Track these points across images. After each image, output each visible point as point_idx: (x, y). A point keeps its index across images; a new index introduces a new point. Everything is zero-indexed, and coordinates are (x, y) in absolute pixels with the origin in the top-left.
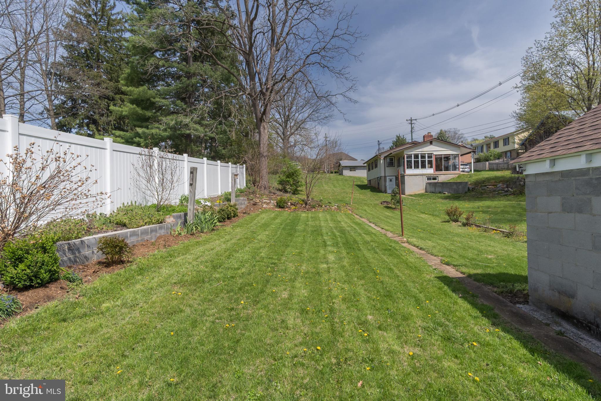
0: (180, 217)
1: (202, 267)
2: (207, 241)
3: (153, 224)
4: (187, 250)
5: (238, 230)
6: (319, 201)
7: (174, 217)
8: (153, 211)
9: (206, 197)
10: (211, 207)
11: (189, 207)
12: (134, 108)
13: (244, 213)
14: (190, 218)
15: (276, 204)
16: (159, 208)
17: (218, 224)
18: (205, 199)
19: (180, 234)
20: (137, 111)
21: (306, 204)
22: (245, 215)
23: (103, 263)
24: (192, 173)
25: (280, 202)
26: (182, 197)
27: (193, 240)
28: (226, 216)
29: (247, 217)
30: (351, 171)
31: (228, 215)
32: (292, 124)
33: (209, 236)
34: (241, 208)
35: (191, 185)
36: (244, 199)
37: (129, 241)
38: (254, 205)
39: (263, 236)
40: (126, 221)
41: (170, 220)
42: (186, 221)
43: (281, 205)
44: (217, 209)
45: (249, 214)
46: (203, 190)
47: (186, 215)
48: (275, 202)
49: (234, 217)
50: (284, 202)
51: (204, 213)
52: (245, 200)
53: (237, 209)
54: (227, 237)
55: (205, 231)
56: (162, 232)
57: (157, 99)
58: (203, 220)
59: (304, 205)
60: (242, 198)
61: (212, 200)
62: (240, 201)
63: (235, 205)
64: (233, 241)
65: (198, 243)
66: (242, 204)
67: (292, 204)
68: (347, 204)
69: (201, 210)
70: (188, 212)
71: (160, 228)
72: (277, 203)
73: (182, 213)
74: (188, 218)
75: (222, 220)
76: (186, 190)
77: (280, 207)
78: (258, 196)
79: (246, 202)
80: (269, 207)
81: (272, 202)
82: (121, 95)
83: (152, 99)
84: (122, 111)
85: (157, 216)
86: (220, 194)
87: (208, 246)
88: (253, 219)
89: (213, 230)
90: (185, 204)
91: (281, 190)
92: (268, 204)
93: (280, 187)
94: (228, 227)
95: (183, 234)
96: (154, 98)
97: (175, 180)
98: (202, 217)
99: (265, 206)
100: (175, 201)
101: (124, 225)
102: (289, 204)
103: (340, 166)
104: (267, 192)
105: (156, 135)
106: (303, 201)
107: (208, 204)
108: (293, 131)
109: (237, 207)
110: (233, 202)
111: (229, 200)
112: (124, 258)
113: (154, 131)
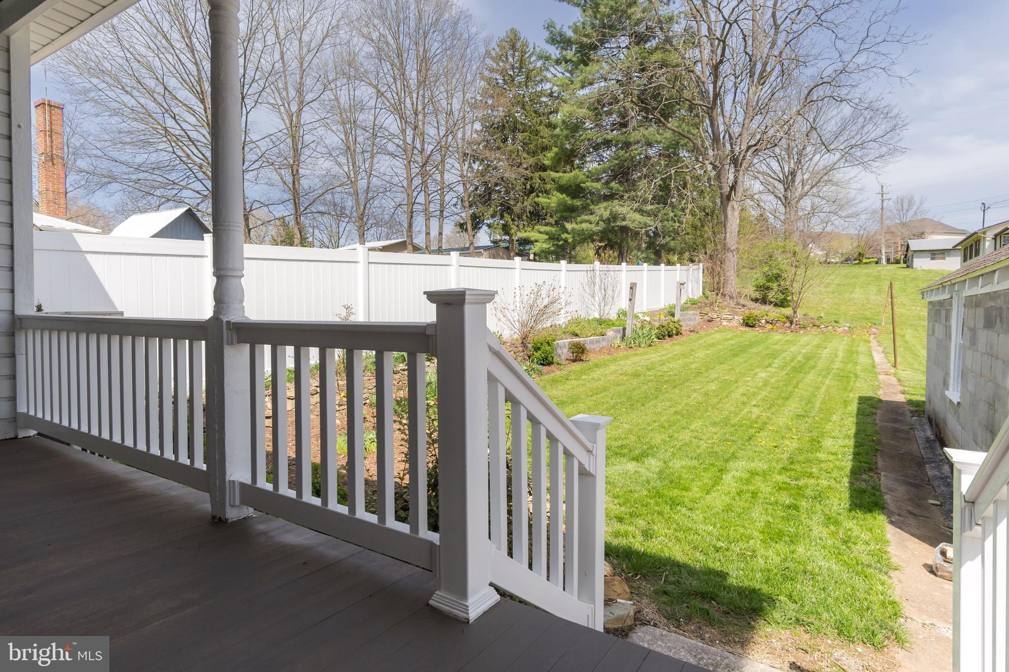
0: (619, 331)
1: (639, 368)
2: (644, 354)
3: (597, 335)
4: (627, 357)
5: (677, 347)
6: (816, 318)
7: (613, 331)
8: (595, 324)
9: (645, 310)
10: (650, 323)
11: (628, 321)
12: (564, 198)
13: (691, 331)
14: (628, 332)
15: (741, 321)
16: (600, 322)
17: (656, 340)
18: (644, 313)
19: (619, 346)
20: (566, 202)
21: (791, 323)
22: (692, 334)
23: (571, 360)
24: (631, 288)
25: (749, 318)
26: (619, 311)
27: (631, 352)
28: (666, 333)
29: (693, 336)
30: (932, 259)
31: (669, 332)
32: (806, 177)
33: (646, 350)
34: (687, 325)
35: (630, 300)
36: (694, 314)
37: (588, 347)
38: (709, 321)
39: (701, 354)
40: (578, 332)
41: (610, 333)
42: (624, 335)
43: (749, 323)
44: (657, 324)
45: (697, 332)
46: (642, 303)
47: (624, 329)
48: (741, 317)
49: (677, 335)
50: (754, 320)
51: (642, 328)
52: (697, 314)
53: (681, 326)
54: (664, 352)
55: (642, 345)
56: (604, 344)
57: (588, 184)
58: (641, 335)
59: (788, 324)
60: (692, 312)
61: (652, 314)
62: (688, 316)
63: (679, 321)
64: (668, 356)
65: (636, 355)
66: (691, 319)
67: (767, 322)
68: (875, 324)
69: (639, 325)
70: (627, 327)
71: (603, 340)
72: (744, 320)
73: (621, 328)
74: (626, 331)
75: (661, 337)
76: (624, 304)
77: (747, 325)
78: (717, 309)
79: (698, 318)
80: (731, 324)
81: (736, 317)
82: (540, 173)
83: (582, 185)
84: (550, 203)
85: (600, 329)
86: (663, 306)
87: (645, 357)
88: (701, 338)
89: (650, 346)
90: (623, 318)
91: (756, 300)
92: (729, 320)
93: (757, 295)
94: (667, 344)
95: (622, 347)
96: (584, 183)
97: (616, 295)
98: (641, 333)
99: (725, 323)
100: (613, 316)
101: (577, 335)
102: (763, 321)
103: (909, 251)
104: (732, 303)
105: (587, 230)
106: (787, 318)
107: (648, 319)
108: (807, 188)
109: (681, 323)
110: (676, 319)
111: (673, 315)
112: (584, 358)
113: (585, 226)
